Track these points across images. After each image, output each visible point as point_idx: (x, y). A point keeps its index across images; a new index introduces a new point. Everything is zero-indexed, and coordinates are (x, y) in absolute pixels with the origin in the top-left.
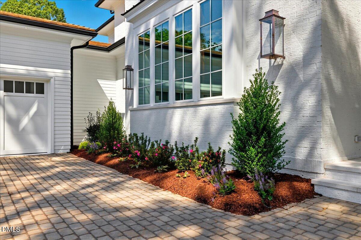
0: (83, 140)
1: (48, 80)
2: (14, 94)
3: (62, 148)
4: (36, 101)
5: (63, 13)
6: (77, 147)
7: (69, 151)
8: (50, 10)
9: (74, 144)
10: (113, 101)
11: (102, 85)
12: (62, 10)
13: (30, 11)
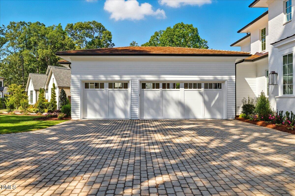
0: (240, 112)
1: (224, 81)
2: (208, 89)
3: (231, 116)
4: (218, 93)
5: (197, 30)
6: (238, 116)
7: (234, 118)
8: (190, 30)
9: (237, 114)
10: (263, 92)
11: (247, 81)
12: (197, 29)
13: (179, 33)
